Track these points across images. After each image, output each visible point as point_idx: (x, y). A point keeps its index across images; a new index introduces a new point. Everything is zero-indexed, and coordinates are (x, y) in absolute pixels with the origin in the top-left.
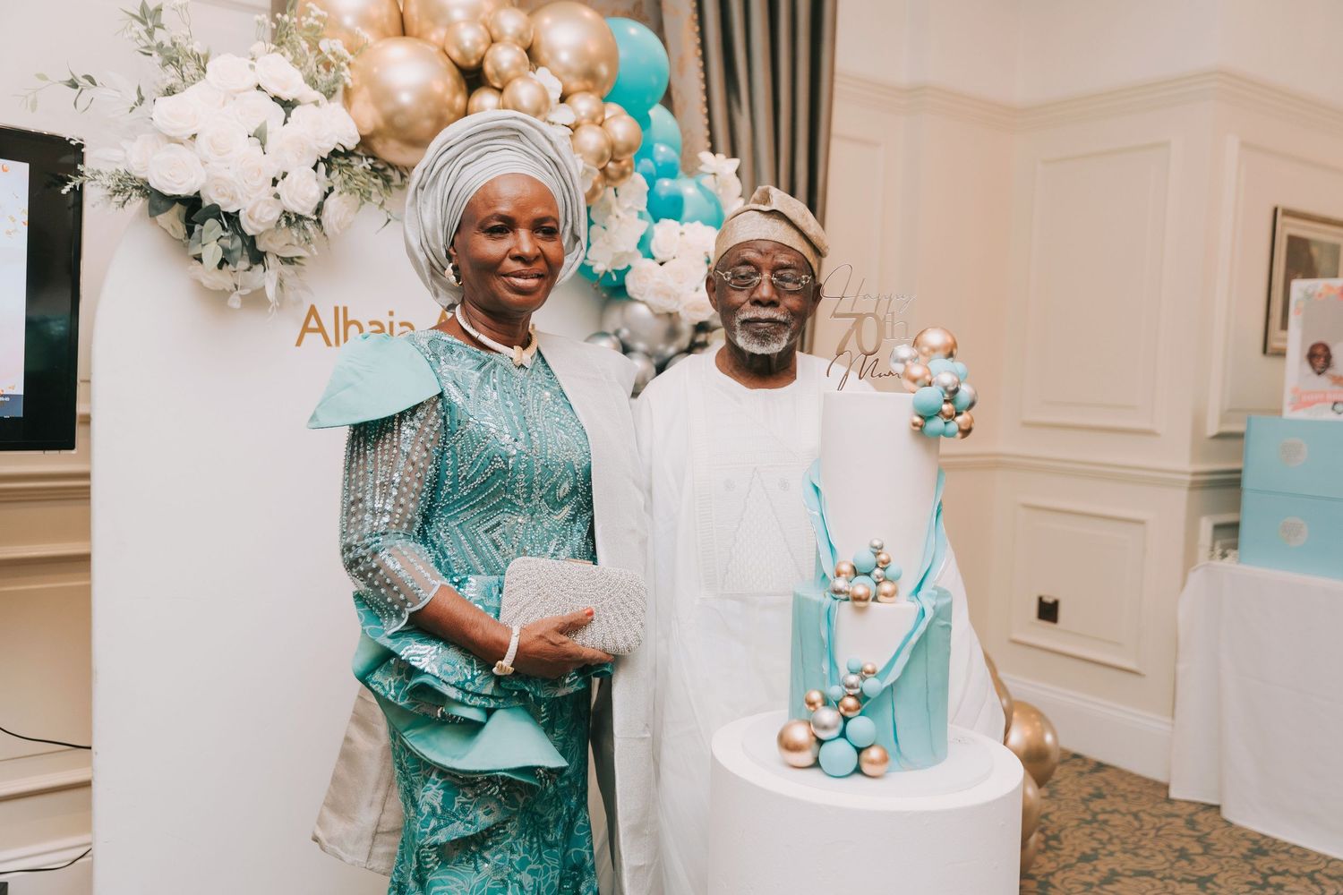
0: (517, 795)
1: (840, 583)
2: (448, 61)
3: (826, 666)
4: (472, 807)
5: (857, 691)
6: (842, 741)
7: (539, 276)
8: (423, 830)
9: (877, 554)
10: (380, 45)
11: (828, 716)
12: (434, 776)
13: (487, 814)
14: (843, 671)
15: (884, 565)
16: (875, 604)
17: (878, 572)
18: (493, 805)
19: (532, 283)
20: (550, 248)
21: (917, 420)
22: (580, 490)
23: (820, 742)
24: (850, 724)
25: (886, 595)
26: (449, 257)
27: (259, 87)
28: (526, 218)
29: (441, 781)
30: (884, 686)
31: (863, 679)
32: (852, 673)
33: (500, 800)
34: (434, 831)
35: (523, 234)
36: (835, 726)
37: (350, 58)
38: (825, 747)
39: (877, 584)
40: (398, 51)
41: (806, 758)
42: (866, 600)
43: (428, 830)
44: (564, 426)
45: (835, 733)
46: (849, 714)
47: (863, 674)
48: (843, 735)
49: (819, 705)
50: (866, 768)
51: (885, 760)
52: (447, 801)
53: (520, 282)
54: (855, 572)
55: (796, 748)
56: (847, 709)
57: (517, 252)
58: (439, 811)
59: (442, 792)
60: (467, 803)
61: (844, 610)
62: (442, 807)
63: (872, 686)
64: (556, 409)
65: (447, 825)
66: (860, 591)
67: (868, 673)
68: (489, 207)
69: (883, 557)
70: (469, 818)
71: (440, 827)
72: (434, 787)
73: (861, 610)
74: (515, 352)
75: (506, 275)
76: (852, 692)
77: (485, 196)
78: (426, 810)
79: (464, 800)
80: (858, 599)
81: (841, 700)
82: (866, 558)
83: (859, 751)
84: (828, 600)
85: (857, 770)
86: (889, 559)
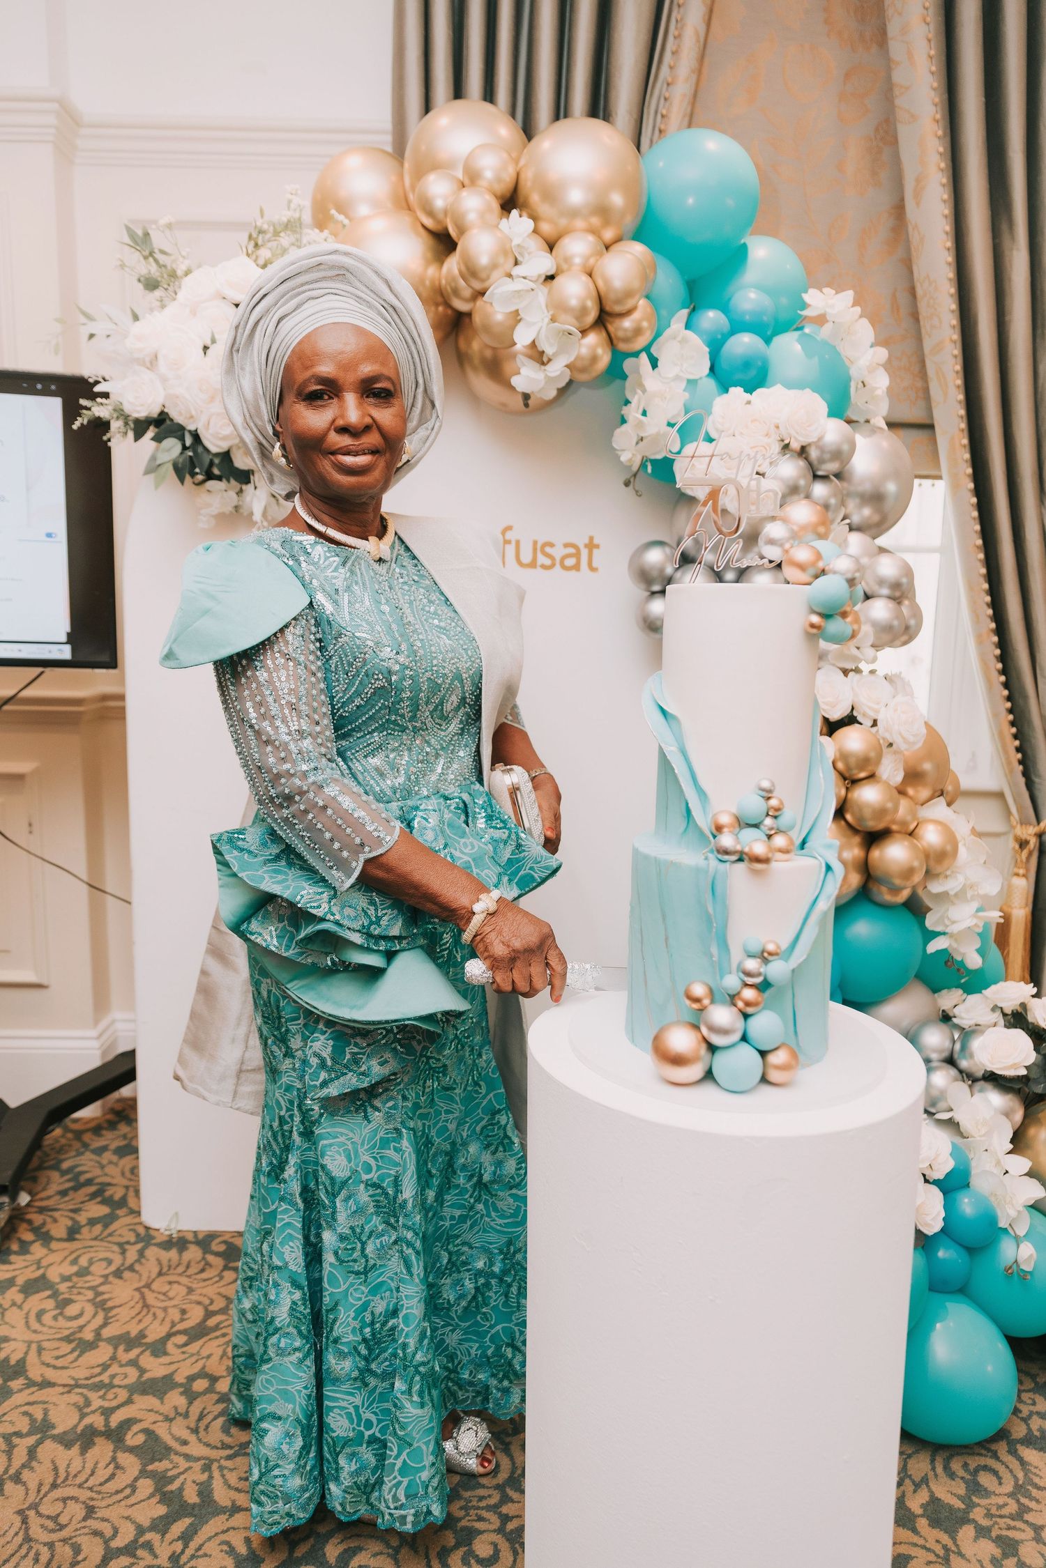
0: (414, 1043)
1: (728, 841)
3: (715, 950)
4: (365, 1057)
5: (759, 979)
6: (744, 1046)
7: (374, 452)
8: (312, 1083)
9: (767, 799)
11: (724, 1014)
12: (321, 1026)
13: (381, 1064)
14: (739, 953)
15: (776, 812)
17: (769, 821)
18: (388, 1055)
20: (385, 416)
22: (468, 700)
23: (714, 1049)
24: (753, 1022)
25: (781, 851)
26: (276, 434)
28: (350, 378)
29: (329, 1031)
30: (791, 968)
31: (766, 961)
32: (750, 956)
33: (395, 1049)
34: (325, 1084)
35: (350, 399)
36: (734, 1028)
38: (720, 1054)
39: (770, 837)
41: (694, 1071)
42: (764, 860)
43: (318, 1083)
44: (445, 629)
45: (734, 1036)
46: (749, 1010)
47: (765, 956)
48: (744, 1038)
49: (707, 1000)
50: (772, 1075)
51: (796, 1063)
52: (337, 1053)
53: (348, 460)
54: (741, 823)
55: (677, 1059)
56: (748, 1004)
57: (343, 423)
58: (329, 1063)
59: (331, 1043)
60: (360, 1053)
61: (737, 874)
62: (332, 1059)
63: (777, 970)
64: (432, 609)
65: (338, 1078)
66: (759, 849)
67: (770, 954)
68: (307, 368)
69: (774, 802)
70: (362, 1069)
71: (332, 1080)
72: (322, 1038)
73: (762, 874)
74: (371, 546)
75: (333, 453)
76: (752, 980)
77: (303, 355)
78: (314, 1061)
79: (356, 1050)
81: (739, 993)
82: (753, 805)
83: (763, 1054)
84: (712, 864)
85: (764, 1080)
86: (781, 803)
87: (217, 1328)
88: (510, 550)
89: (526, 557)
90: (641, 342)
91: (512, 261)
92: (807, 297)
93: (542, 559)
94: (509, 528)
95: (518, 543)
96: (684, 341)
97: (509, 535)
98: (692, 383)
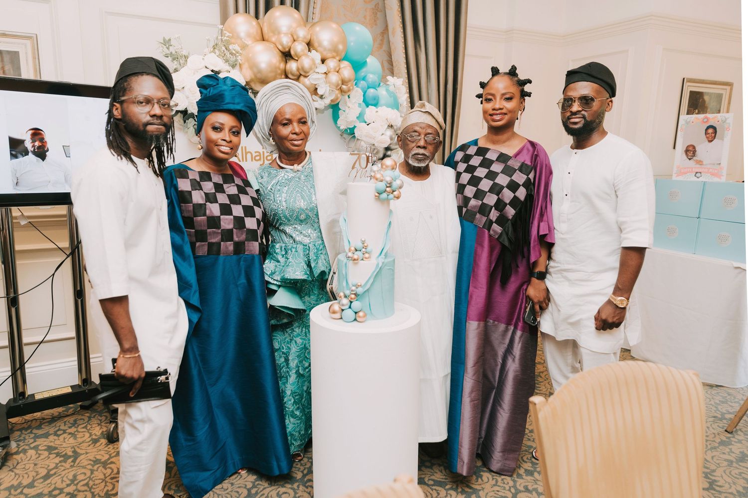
1: (350, 254)
2: (278, 50)
3: (345, 283)
5: (355, 292)
6: (350, 310)
7: (302, 140)
9: (363, 243)
10: (253, 45)
11: (345, 301)
14: (351, 285)
15: (365, 247)
16: (362, 261)
17: (364, 250)
19: (300, 142)
20: (304, 128)
21: (377, 194)
23: (343, 310)
24: (353, 304)
25: (366, 258)
27: (206, 67)
28: (295, 119)
30: (365, 290)
31: (357, 288)
32: (353, 286)
35: (295, 124)
36: (347, 305)
37: (241, 52)
38: (344, 312)
39: (363, 254)
40: (259, 47)
41: (338, 316)
42: (357, 260)
45: (347, 307)
46: (352, 300)
47: (357, 286)
48: (350, 307)
49: (343, 297)
50: (358, 319)
51: (365, 315)
53: (296, 143)
54: (356, 250)
55: (334, 312)
56: (351, 299)
57: (294, 132)
61: (350, 263)
63: (360, 290)
66: (356, 257)
67: (359, 286)
68: (282, 116)
69: (366, 244)
73: (357, 263)
74: (294, 167)
75: (291, 140)
76: (353, 293)
77: (281, 113)
80: (354, 260)
81: (350, 295)
82: (359, 245)
83: (356, 313)
84: (345, 260)
85: (355, 320)
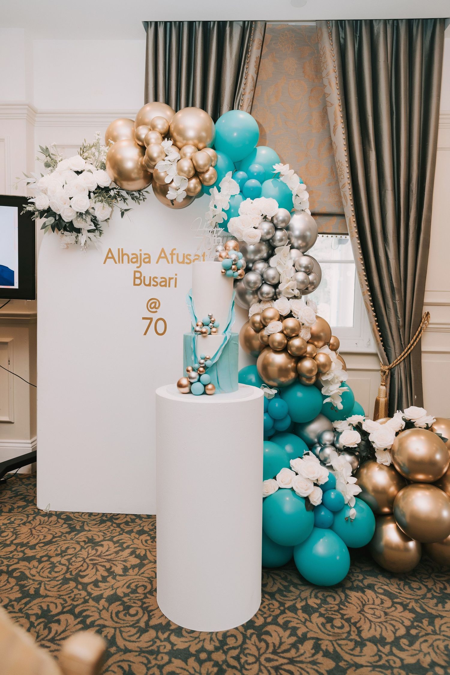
1: (198, 329)
3: (193, 358)
5: (204, 365)
6: (199, 383)
9: (211, 318)
11: (194, 374)
14: (199, 358)
15: (213, 322)
16: (210, 335)
17: (211, 324)
21: (223, 271)
24: (202, 377)
25: (213, 332)
30: (213, 363)
31: (206, 361)
32: (202, 359)
36: (196, 378)
38: (193, 385)
39: (211, 328)
41: (186, 390)
42: (207, 334)
45: (196, 380)
46: (201, 373)
47: (205, 359)
48: (199, 381)
49: (191, 371)
50: (208, 392)
51: (214, 387)
54: (203, 325)
55: (183, 387)
56: (200, 371)
61: (199, 337)
63: (209, 363)
66: (205, 331)
67: (208, 358)
69: (213, 319)
73: (205, 337)
76: (202, 365)
80: (204, 333)
81: (198, 369)
82: (207, 320)
83: (205, 386)
84: (193, 334)
85: (205, 392)
86: (215, 320)
87: (56, 541)
88: (175, 257)
89: (181, 259)
90: (212, 182)
91: (165, 155)
92: (274, 167)
93: (186, 261)
94: (175, 249)
95: (178, 254)
96: (230, 182)
97: (174, 252)
98: (232, 196)
